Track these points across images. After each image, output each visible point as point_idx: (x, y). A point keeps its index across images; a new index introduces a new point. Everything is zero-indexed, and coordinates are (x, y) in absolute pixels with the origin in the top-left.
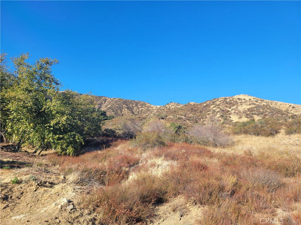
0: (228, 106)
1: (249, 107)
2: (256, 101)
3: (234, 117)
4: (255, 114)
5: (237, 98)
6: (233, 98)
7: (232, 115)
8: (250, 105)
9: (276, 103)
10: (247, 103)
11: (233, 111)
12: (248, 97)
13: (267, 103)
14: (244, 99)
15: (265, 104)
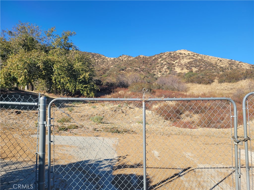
0: (173, 59)
1: (189, 61)
2: (193, 55)
3: (177, 68)
4: (193, 66)
5: (179, 53)
6: (176, 53)
7: (176, 67)
8: (189, 59)
9: (208, 57)
10: (187, 58)
11: (177, 64)
12: (187, 52)
13: (202, 57)
14: (184, 54)
15: (200, 58)
